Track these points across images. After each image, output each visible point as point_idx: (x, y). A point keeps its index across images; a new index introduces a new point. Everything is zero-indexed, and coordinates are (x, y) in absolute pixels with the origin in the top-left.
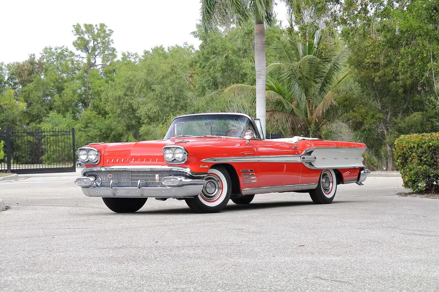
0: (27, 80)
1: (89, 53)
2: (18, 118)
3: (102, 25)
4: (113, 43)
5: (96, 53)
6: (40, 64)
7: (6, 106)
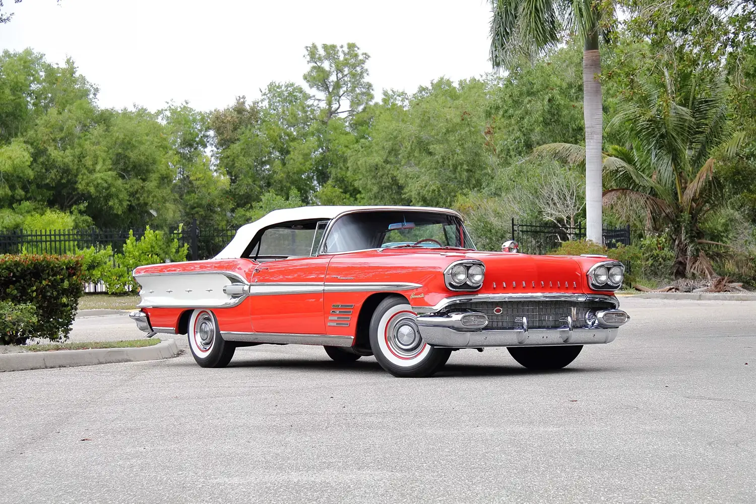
0: (230, 139)
1: (329, 92)
2: (217, 201)
3: (351, 46)
4: (368, 74)
5: (341, 92)
6: (254, 112)
7: (198, 182)
